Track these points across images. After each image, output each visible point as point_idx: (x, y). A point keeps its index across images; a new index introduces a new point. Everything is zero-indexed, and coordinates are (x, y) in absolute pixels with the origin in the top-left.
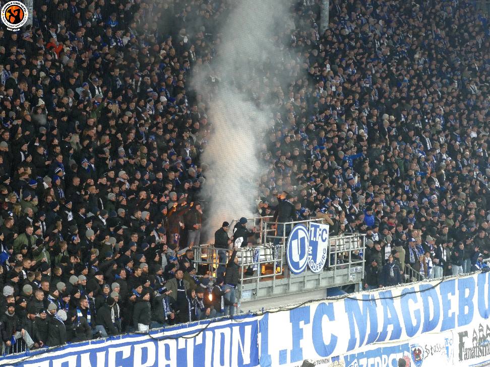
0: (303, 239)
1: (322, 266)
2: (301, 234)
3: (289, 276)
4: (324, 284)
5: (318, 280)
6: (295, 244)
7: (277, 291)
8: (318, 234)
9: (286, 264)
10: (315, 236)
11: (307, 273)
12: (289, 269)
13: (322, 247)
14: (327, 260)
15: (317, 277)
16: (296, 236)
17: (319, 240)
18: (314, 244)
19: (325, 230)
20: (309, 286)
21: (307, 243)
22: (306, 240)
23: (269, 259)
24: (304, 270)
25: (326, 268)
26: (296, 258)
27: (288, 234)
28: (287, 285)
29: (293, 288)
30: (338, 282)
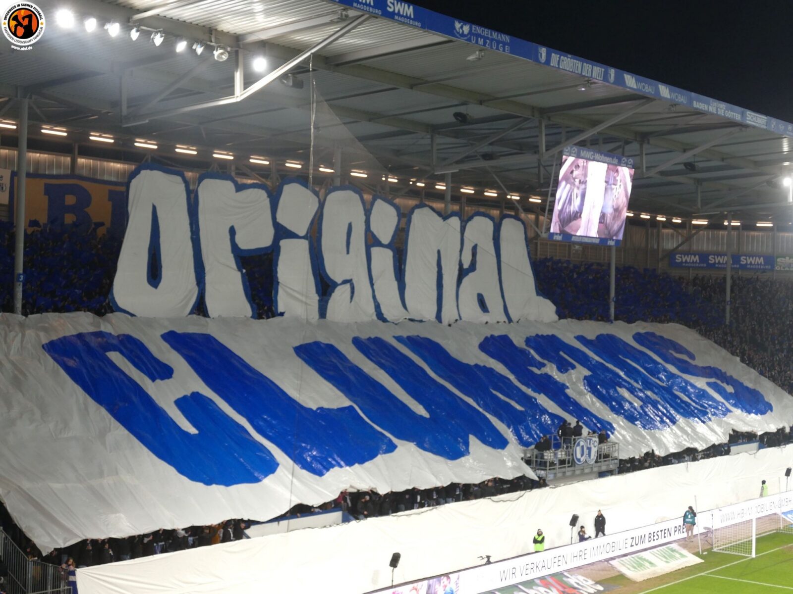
0: (583, 447)
1: (594, 461)
2: (582, 444)
3: (575, 466)
4: (596, 469)
5: (592, 468)
6: (578, 449)
7: (568, 474)
8: (591, 444)
9: (573, 459)
10: (590, 444)
11: (585, 464)
12: (575, 462)
13: (594, 450)
14: (597, 457)
15: (591, 466)
16: (578, 444)
17: (592, 446)
18: (589, 449)
19: (595, 441)
20: (587, 471)
21: (585, 448)
22: (585, 447)
23: (564, 457)
24: (584, 463)
25: (596, 462)
26: (579, 456)
27: (574, 444)
28: (574, 471)
29: (578, 472)
30: (604, 468)
